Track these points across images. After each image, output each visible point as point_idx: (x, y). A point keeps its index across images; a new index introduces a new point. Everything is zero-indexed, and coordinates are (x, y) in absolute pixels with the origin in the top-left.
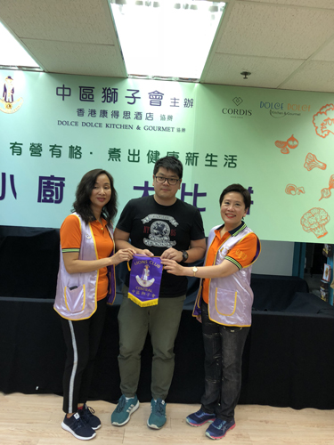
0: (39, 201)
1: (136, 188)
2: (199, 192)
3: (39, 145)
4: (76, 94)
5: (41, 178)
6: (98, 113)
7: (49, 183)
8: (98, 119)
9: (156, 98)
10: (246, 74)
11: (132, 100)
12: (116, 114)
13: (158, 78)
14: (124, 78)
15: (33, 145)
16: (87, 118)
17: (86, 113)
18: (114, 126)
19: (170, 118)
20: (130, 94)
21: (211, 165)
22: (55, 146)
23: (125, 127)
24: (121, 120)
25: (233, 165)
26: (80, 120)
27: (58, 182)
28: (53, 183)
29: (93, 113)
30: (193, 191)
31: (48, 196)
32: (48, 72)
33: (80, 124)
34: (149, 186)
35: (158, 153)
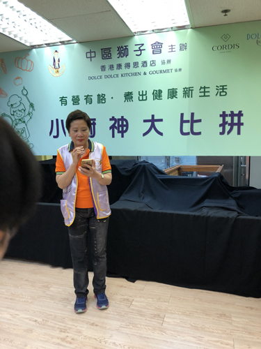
1: (145, 121)
2: (195, 119)
3: (78, 97)
4: (99, 55)
6: (115, 67)
8: (116, 71)
9: (157, 48)
10: (226, 11)
11: (139, 53)
12: (128, 65)
13: (157, 31)
14: (131, 36)
15: (73, 97)
16: (108, 72)
17: (107, 68)
18: (127, 74)
19: (169, 61)
20: (137, 48)
21: (204, 96)
22: (88, 96)
23: (135, 74)
24: (132, 70)
25: (224, 94)
26: (103, 74)
27: (93, 122)
29: (111, 67)
30: (190, 119)
32: (80, 43)
33: (103, 77)
34: (155, 118)
35: (160, 91)
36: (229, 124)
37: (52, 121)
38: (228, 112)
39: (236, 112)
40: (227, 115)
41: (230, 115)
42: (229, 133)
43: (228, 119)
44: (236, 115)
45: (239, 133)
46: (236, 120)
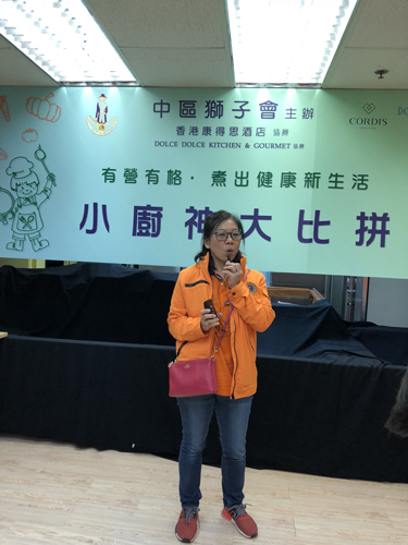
0: (134, 234)
1: (243, 217)
2: (321, 219)
3: (134, 170)
4: (175, 109)
5: (136, 208)
6: (201, 131)
7: (145, 214)
8: (200, 138)
9: (269, 110)
10: (381, 72)
11: (240, 114)
12: (221, 131)
13: (270, 86)
14: (231, 88)
15: (127, 170)
16: (188, 137)
17: (187, 131)
18: (219, 144)
19: (285, 132)
20: (237, 106)
21: (336, 187)
22: (152, 170)
23: (232, 145)
24: (227, 138)
25: (364, 187)
26: (180, 139)
27: (155, 212)
28: (149, 214)
29: (194, 130)
30: (313, 220)
31: (144, 228)
32: (145, 87)
33: (180, 144)
34: (260, 214)
35: (270, 175)
36: (370, 232)
37: (86, 206)
38: (368, 214)
39: (380, 215)
40: (367, 218)
41: (371, 218)
42: (369, 243)
43: (369, 224)
44: (379, 219)
45: (383, 245)
46: (379, 225)
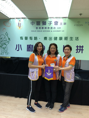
0: (27, 51)
3: (27, 37)
4: (36, 23)
5: (28, 45)
7: (29, 46)
8: (41, 30)
9: (56, 23)
10: (81, 14)
11: (50, 24)
12: (46, 28)
13: (56, 18)
14: (48, 18)
15: (25, 37)
16: (38, 30)
17: (38, 28)
18: (45, 31)
19: (60, 28)
20: (49, 22)
21: (71, 40)
22: (31, 37)
23: (48, 31)
27: (32, 46)
29: (40, 28)
31: (29, 50)
32: (29, 19)
35: (57, 38)
36: (79, 50)
37: (17, 45)
39: (81, 46)
41: (79, 47)
43: (79, 48)
45: (82, 53)
46: (81, 48)
